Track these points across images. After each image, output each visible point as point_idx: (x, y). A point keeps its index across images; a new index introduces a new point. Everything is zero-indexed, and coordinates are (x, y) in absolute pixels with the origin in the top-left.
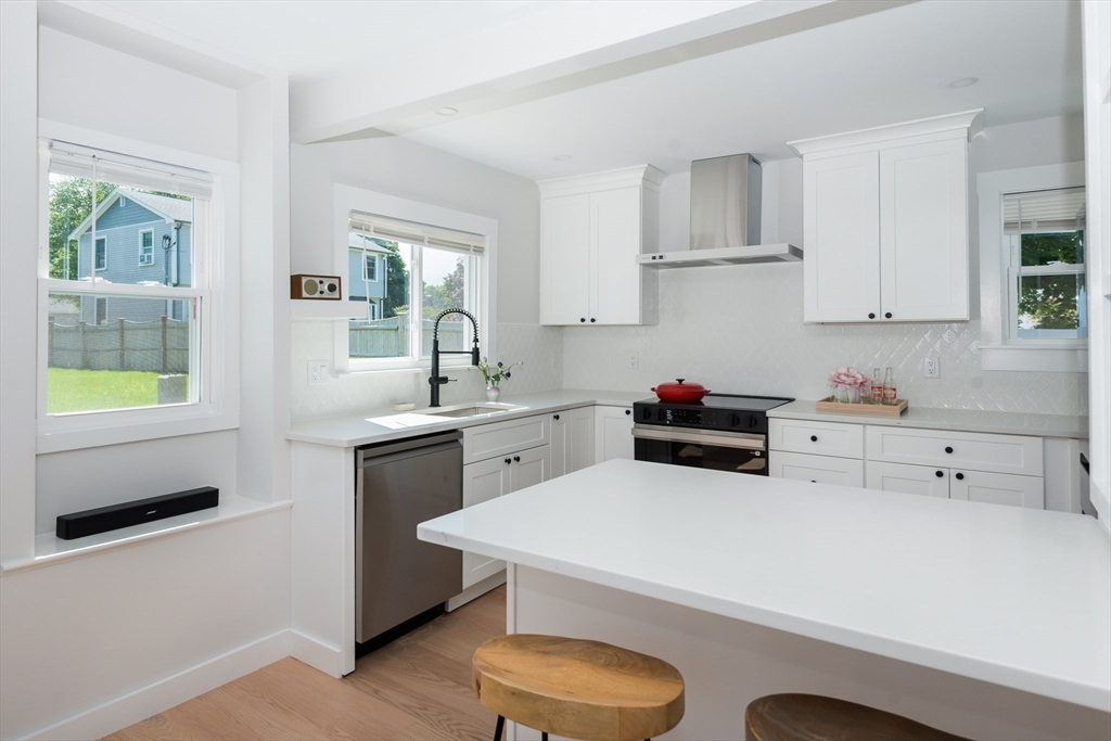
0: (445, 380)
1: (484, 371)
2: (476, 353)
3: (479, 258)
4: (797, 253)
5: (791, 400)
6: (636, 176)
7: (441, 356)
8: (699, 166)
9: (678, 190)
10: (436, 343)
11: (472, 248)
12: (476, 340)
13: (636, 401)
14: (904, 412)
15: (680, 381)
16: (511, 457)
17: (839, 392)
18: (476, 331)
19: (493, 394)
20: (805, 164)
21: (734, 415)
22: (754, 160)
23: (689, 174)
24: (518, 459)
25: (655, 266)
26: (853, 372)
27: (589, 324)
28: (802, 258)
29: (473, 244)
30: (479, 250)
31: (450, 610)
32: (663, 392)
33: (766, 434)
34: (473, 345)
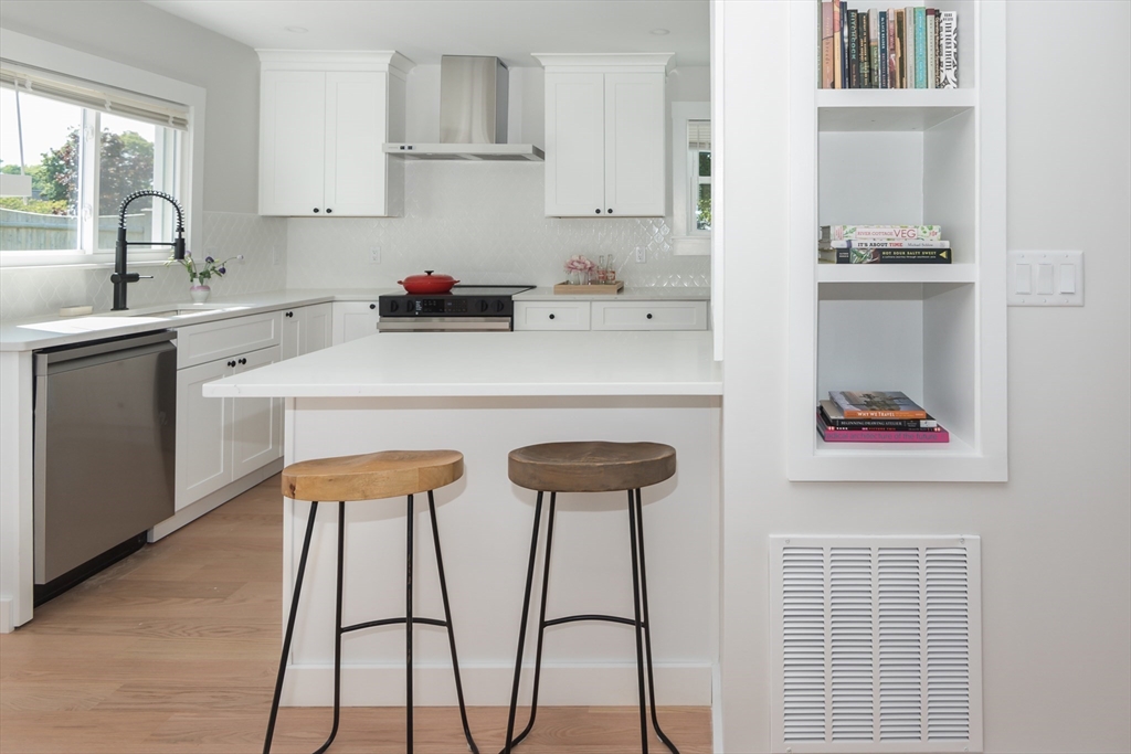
0: (135, 278)
1: (189, 267)
2: (180, 247)
3: (179, 132)
4: (539, 154)
5: (532, 287)
6: (382, 62)
7: (130, 249)
8: (449, 61)
9: (426, 81)
10: (123, 233)
11: (171, 120)
12: (181, 229)
13: (382, 294)
14: (620, 290)
15: (429, 273)
16: (236, 359)
17: (572, 277)
18: (180, 219)
19: (201, 293)
20: (546, 75)
21: (483, 302)
22: (502, 64)
23: (439, 67)
24: (244, 361)
25: (401, 156)
26: (583, 259)
27: (323, 215)
28: (544, 158)
29: (172, 115)
30: (181, 123)
31: (155, 540)
32: (410, 284)
33: (512, 316)
34: (177, 235)
